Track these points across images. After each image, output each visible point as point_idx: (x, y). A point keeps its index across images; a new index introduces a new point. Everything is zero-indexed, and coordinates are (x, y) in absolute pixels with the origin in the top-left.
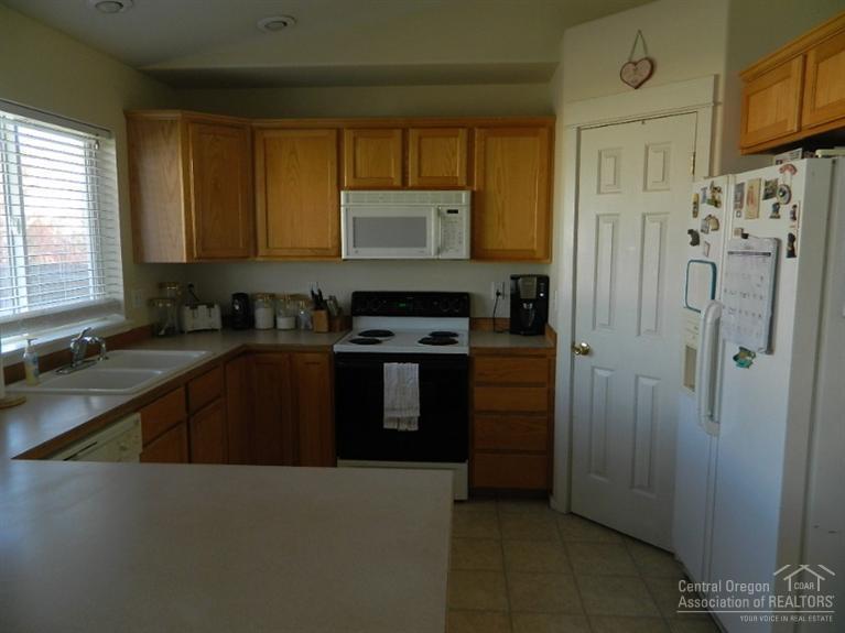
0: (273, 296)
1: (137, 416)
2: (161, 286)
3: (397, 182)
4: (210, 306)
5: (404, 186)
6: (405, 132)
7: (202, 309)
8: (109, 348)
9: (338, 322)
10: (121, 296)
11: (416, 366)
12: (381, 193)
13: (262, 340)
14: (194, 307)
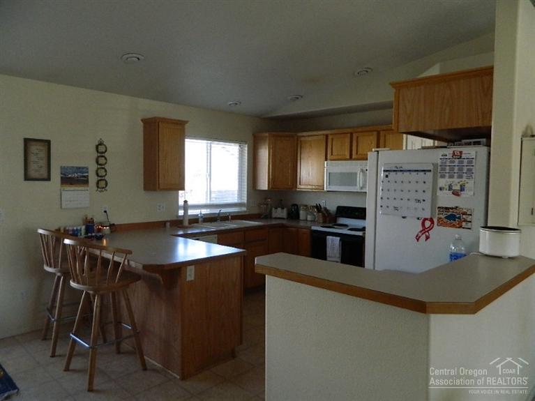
0: (306, 206)
1: (216, 236)
2: (266, 199)
3: (348, 157)
4: (283, 208)
5: (351, 158)
6: (351, 134)
7: (279, 209)
8: (232, 219)
9: (328, 219)
10: (246, 201)
11: (339, 238)
12: (340, 162)
13: (302, 224)
14: (276, 208)
